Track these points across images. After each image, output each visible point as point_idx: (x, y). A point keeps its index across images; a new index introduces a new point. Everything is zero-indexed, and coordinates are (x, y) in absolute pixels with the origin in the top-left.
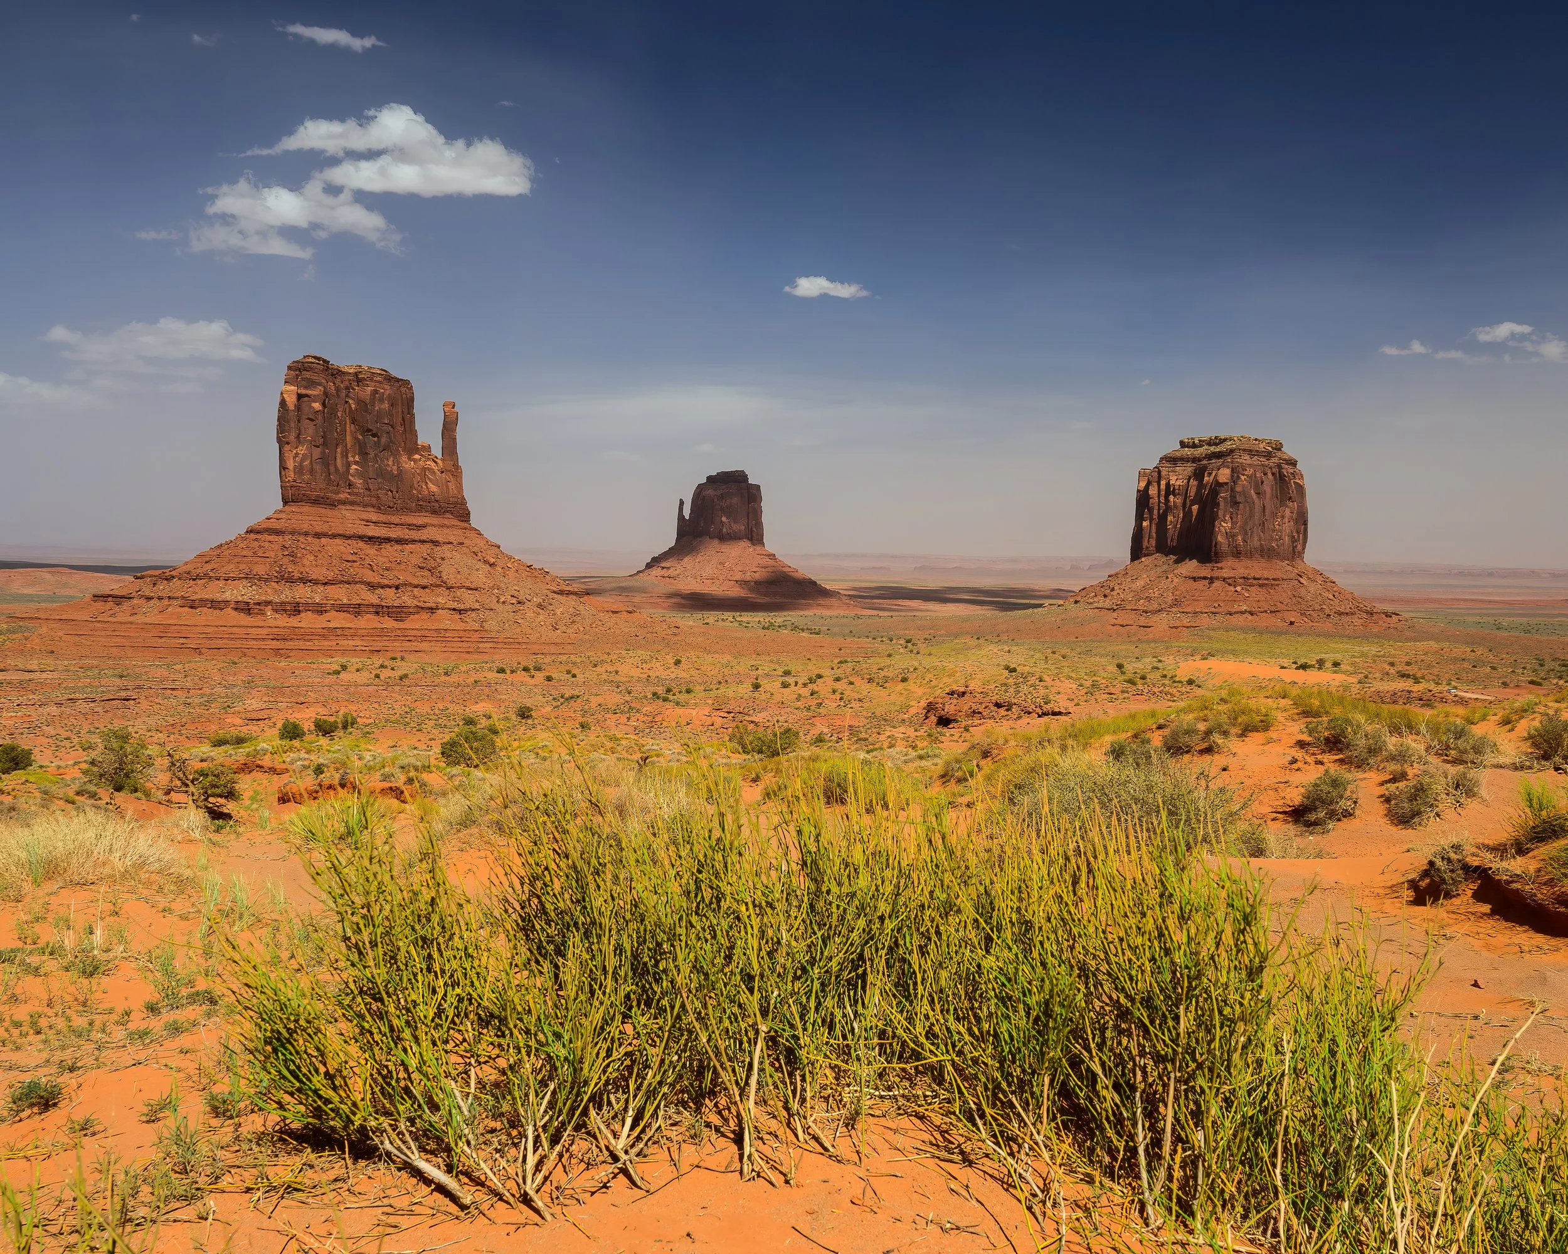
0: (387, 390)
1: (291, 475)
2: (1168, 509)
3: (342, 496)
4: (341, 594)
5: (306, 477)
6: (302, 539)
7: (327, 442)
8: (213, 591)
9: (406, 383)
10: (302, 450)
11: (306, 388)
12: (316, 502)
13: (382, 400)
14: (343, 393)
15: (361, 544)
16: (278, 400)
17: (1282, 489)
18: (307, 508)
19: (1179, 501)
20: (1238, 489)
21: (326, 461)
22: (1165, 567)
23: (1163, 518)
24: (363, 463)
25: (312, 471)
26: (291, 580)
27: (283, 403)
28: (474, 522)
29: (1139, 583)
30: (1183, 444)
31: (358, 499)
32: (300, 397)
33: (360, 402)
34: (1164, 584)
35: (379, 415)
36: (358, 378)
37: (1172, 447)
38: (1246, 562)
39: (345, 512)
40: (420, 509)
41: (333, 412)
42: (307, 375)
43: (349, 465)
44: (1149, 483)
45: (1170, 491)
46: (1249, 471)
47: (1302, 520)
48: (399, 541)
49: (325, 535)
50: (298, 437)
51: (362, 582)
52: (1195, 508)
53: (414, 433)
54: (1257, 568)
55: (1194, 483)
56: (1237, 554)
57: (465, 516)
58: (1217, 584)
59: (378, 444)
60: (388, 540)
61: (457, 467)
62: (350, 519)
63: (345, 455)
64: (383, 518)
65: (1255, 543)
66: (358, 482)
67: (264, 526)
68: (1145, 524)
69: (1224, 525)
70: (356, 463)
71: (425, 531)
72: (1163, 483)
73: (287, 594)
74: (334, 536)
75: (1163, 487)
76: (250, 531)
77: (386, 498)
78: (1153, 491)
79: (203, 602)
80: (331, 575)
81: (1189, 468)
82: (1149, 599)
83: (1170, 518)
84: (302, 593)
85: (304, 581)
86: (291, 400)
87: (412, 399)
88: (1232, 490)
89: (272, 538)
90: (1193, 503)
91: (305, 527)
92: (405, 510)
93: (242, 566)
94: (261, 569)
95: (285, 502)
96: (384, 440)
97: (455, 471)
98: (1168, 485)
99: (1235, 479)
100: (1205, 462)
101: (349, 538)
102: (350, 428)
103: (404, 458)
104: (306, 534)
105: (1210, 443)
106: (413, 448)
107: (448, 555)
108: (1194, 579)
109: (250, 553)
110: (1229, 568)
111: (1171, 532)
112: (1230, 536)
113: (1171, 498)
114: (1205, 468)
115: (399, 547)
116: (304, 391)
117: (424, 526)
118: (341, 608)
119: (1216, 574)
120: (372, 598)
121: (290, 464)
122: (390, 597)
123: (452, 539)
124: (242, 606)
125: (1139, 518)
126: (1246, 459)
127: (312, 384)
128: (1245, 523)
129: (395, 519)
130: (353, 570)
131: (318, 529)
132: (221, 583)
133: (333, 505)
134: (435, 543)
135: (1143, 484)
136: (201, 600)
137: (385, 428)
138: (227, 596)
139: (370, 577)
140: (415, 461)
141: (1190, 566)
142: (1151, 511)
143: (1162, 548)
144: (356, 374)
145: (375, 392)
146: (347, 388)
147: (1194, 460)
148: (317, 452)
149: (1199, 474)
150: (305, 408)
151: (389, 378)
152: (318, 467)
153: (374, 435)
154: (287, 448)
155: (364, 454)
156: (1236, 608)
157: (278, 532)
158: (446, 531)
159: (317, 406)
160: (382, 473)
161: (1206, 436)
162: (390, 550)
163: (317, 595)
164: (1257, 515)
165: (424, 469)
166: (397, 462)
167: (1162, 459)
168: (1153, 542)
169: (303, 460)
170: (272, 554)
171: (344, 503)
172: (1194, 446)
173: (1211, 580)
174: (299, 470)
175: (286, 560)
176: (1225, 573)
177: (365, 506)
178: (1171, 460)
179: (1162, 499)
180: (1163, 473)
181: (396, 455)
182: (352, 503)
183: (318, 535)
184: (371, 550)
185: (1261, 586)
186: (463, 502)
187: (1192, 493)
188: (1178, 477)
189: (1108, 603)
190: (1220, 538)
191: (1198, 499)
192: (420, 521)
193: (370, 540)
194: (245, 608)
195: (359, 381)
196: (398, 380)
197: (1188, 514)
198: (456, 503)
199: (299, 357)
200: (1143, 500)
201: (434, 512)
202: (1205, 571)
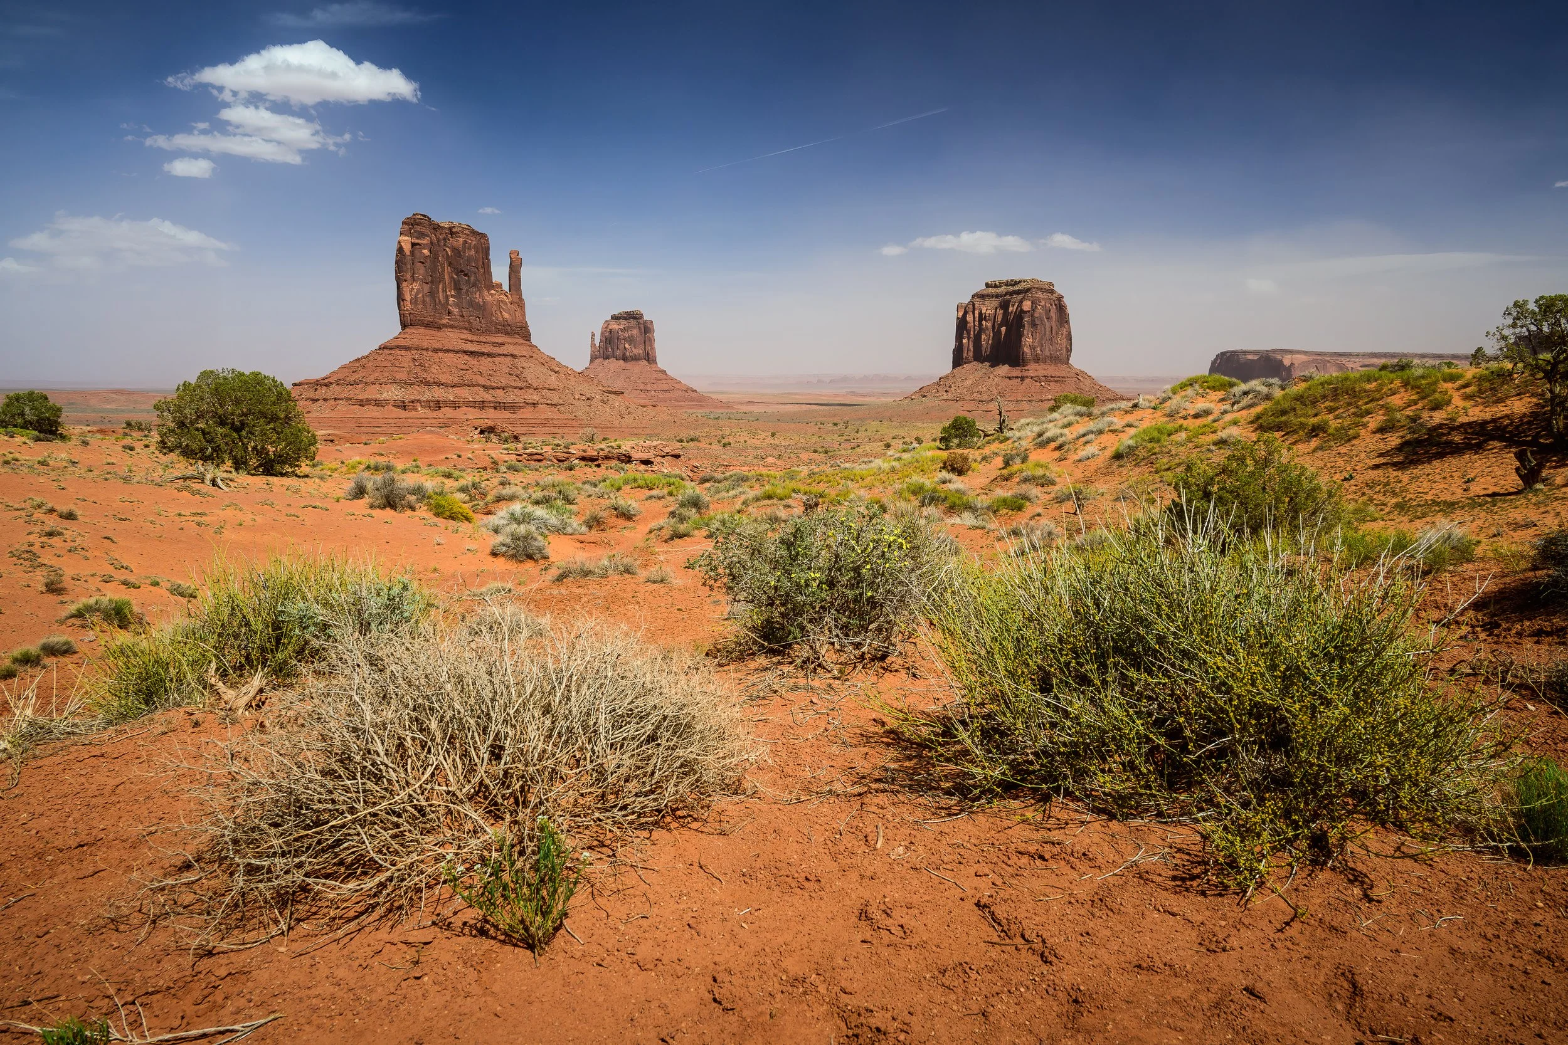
0: (473, 241)
1: (408, 305)
2: (981, 330)
3: (445, 321)
4: (465, 394)
5: (420, 307)
6: (425, 353)
7: (434, 280)
8: (371, 392)
9: (484, 236)
10: (416, 286)
11: (417, 238)
12: (427, 325)
13: (470, 249)
14: (442, 243)
15: (466, 357)
16: (395, 247)
17: (1061, 315)
18: (422, 330)
19: (989, 325)
20: (1036, 315)
21: (433, 294)
22: (984, 371)
23: (978, 337)
24: (458, 296)
25: (424, 302)
26: (428, 384)
27: (400, 250)
28: (534, 341)
29: (968, 382)
30: (987, 285)
31: (456, 324)
32: (413, 245)
33: (454, 249)
34: (988, 382)
35: (469, 260)
36: (452, 232)
37: (980, 287)
38: (1043, 366)
39: (447, 332)
40: (498, 331)
41: (436, 257)
42: (418, 228)
43: (447, 297)
44: (966, 313)
45: (982, 317)
46: (1043, 303)
47: (1069, 338)
48: (490, 355)
49: (441, 350)
50: (413, 276)
51: (478, 385)
52: (1003, 329)
53: (490, 273)
54: (1051, 370)
55: (1000, 312)
56: (1037, 360)
57: (527, 336)
58: (1027, 381)
59: (468, 282)
60: (483, 354)
61: (521, 299)
62: (453, 338)
63: (444, 291)
64: (475, 338)
65: (1047, 353)
66: (455, 311)
67: (395, 343)
68: (964, 341)
69: (1028, 341)
70: (452, 296)
71: (504, 347)
72: (977, 312)
73: (428, 394)
74: (447, 351)
75: (977, 315)
76: (383, 348)
77: (475, 323)
78: (969, 318)
79: (369, 401)
80: (455, 380)
81: (995, 302)
82: (980, 393)
83: (983, 337)
84: (438, 393)
85: (438, 384)
86: (407, 248)
87: (488, 248)
88: (1032, 316)
89: (403, 352)
90: (1000, 326)
91: (425, 344)
92: (488, 332)
93: (386, 374)
94: (402, 376)
95: (404, 326)
96: (472, 278)
97: (520, 303)
98: (980, 314)
99: (1034, 308)
100: (1007, 297)
101: (457, 352)
102: (447, 269)
103: (486, 293)
104: (427, 350)
105: (1007, 284)
106: (491, 286)
107: (525, 365)
108: (1010, 378)
109: (389, 365)
110: (1033, 370)
111: (985, 346)
112: (1032, 348)
113: (984, 323)
114: (1009, 301)
115: (489, 359)
116: (416, 241)
117: (503, 344)
118: (472, 405)
119: (1025, 374)
120: (488, 396)
121: (408, 297)
122: (500, 395)
123: (525, 353)
124: (399, 403)
125: (959, 337)
126: (1039, 295)
127: (422, 235)
128: (1042, 339)
129: (482, 338)
130: (469, 376)
131: (435, 346)
132: (377, 387)
133: (439, 328)
134: (513, 356)
135: (961, 314)
136: (367, 399)
137: (473, 269)
138: (385, 396)
139: (482, 381)
140: (492, 295)
141: (1004, 369)
142: (968, 333)
143: (978, 357)
144: (450, 229)
145: (465, 242)
146: (444, 239)
147: (997, 296)
148: (427, 288)
149: (1004, 306)
150: (417, 253)
151: (475, 233)
152: (428, 299)
153: (466, 275)
154: (405, 284)
155: (458, 289)
156: (1044, 397)
157: (406, 348)
158: (519, 347)
159: (426, 252)
160: (472, 304)
161: (1004, 279)
162: (486, 362)
163: (450, 395)
164: (1048, 333)
165: (499, 301)
166: (482, 296)
167: (973, 296)
168: (971, 354)
169: (417, 294)
170: (406, 365)
171: (446, 326)
172: (996, 286)
173: (1022, 379)
174: (414, 301)
175: (418, 369)
176: (1031, 373)
177: (461, 329)
178: (981, 296)
179: (977, 324)
180: (977, 306)
181: (480, 290)
182: (452, 327)
183: (435, 351)
184: (473, 361)
185: (1056, 381)
186: (526, 327)
187: (999, 318)
188: (988, 308)
189: (950, 396)
190: (1026, 349)
191: (1004, 322)
192: (500, 340)
193: (472, 353)
194: (403, 405)
195: (452, 233)
196: (479, 234)
197: (997, 334)
198: (521, 327)
199: (410, 215)
200: (962, 324)
201: (507, 334)
202: (1016, 372)
